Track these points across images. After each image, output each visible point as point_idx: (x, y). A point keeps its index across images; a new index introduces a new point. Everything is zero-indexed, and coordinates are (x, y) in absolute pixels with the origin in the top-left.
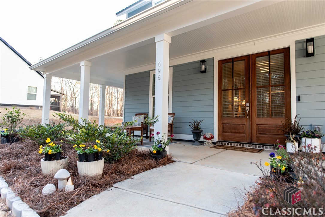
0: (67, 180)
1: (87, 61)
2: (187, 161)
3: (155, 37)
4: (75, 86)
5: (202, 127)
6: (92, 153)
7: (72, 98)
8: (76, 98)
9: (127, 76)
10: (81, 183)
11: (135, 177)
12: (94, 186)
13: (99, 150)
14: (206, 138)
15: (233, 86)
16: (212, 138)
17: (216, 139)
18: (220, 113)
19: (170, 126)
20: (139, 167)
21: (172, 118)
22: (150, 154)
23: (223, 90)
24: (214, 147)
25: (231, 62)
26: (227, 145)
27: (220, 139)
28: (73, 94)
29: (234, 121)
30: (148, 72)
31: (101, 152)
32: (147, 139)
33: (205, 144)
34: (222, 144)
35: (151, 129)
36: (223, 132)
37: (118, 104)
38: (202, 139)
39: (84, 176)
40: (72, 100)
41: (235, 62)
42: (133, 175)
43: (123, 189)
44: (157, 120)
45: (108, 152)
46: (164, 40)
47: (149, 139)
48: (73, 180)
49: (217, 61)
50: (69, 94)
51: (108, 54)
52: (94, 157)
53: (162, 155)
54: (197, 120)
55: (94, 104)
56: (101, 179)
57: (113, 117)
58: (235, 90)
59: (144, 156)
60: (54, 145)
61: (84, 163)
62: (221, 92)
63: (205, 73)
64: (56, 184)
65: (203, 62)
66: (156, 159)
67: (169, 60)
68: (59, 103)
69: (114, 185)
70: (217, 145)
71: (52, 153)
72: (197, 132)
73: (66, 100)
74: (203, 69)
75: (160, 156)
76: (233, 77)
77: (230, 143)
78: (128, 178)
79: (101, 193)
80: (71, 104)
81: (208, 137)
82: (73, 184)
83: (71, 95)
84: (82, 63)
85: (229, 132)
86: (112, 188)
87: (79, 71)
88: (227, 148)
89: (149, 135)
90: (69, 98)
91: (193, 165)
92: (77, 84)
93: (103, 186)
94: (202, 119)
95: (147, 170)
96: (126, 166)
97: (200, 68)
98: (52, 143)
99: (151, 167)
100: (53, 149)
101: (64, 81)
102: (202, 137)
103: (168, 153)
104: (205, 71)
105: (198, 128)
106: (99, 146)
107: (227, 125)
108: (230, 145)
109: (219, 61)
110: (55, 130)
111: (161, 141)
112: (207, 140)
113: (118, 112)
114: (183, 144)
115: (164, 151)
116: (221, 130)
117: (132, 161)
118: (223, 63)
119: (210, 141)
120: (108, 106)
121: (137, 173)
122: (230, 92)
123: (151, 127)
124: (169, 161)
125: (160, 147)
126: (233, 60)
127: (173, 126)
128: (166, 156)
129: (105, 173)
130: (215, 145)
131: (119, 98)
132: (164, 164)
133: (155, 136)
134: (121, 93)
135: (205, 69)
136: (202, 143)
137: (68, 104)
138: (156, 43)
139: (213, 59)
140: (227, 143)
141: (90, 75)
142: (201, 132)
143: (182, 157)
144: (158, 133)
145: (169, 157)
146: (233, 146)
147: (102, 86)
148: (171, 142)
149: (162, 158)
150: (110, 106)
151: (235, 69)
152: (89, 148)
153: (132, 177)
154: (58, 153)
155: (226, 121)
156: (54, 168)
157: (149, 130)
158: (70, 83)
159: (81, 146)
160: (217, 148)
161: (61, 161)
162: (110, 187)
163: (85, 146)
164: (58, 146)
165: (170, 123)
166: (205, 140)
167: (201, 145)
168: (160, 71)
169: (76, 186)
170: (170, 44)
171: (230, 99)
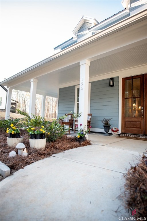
0: (24, 149)
1: (35, 78)
2: (99, 144)
3: (79, 62)
4: (25, 97)
5: (110, 123)
6: (39, 134)
7: (23, 105)
8: (26, 105)
9: (60, 89)
10: (32, 152)
11: (66, 151)
12: (40, 154)
13: (43, 132)
14: (113, 131)
15: (132, 96)
16: (117, 131)
17: (120, 132)
18: (123, 114)
19: (89, 122)
20: (68, 146)
21: (90, 117)
22: (75, 138)
23: (125, 98)
24: (118, 137)
25: (131, 79)
26: (127, 136)
27: (123, 132)
28: (24, 102)
29: (133, 120)
30: (74, 86)
31: (44, 134)
32: (73, 131)
33: (113, 135)
34: (124, 135)
35: (75, 124)
36: (125, 127)
37: (53, 109)
38: (110, 132)
39: (34, 148)
40: (23, 107)
41: (133, 80)
42: (65, 150)
43: (58, 157)
44: (80, 116)
45: (49, 134)
46: (85, 63)
47: (74, 131)
48: (27, 150)
49: (121, 78)
50: (21, 103)
51: (49, 74)
52: (40, 136)
53: (84, 139)
54: (107, 118)
55: (37, 109)
56: (44, 150)
57: (50, 118)
58: (134, 98)
59: (71, 140)
60: (16, 128)
61: (34, 140)
62: (124, 100)
63: (113, 87)
64: (17, 152)
65: (112, 79)
66: (79, 142)
67: (89, 78)
68: (15, 108)
69: (53, 155)
70: (120, 136)
71: (14, 133)
72: (107, 126)
73: (19, 106)
74: (111, 84)
75: (82, 140)
76: (132, 90)
77: (130, 135)
78: (61, 152)
79: (44, 159)
80: (23, 109)
81: (115, 130)
82: (27, 152)
83: (23, 103)
84: (32, 80)
85: (129, 127)
86: (51, 156)
87: (29, 86)
88: (127, 138)
89: (74, 129)
90: (21, 105)
91: (104, 146)
92: (27, 96)
93: (46, 155)
94: (110, 118)
95: (73, 148)
96: (60, 144)
97: (110, 83)
98: (14, 127)
99: (76, 147)
100: (15, 131)
101: (18, 94)
102: (110, 130)
103: (87, 139)
104: (113, 86)
105: (108, 124)
106: (43, 129)
107: (128, 122)
108: (130, 136)
109: (123, 79)
110: (14, 122)
111: (83, 130)
112: (114, 132)
113: (53, 115)
114: (97, 135)
115: (84, 136)
116: (124, 126)
117: (64, 142)
118: (125, 80)
119: (116, 133)
120: (47, 110)
121: (67, 150)
122: (130, 100)
123: (76, 123)
124: (88, 143)
125: (82, 134)
126: (132, 78)
127: (91, 123)
128: (86, 140)
129: (46, 147)
130: (119, 136)
131: (54, 105)
132: (84, 145)
133: (79, 126)
134: (55, 102)
135: (113, 84)
136: (110, 134)
137: (21, 109)
138: (80, 66)
139: (118, 77)
140: (127, 135)
141: (37, 88)
142: (109, 127)
143: (97, 142)
144: (81, 125)
145: (88, 141)
146: (132, 136)
147: (43, 96)
148: (89, 133)
149: (84, 141)
150: (48, 111)
151: (134, 85)
152: (37, 130)
153: (64, 151)
154: (18, 133)
155: (127, 120)
156: (15, 142)
157: (74, 125)
158: (22, 95)
159: (32, 129)
160: (121, 138)
161: (20, 139)
162: (50, 156)
163: (34, 129)
164: (18, 129)
165: (88, 120)
166: (112, 132)
167: (110, 135)
168: (82, 84)
169: (29, 154)
170: (90, 66)
171: (130, 105)
